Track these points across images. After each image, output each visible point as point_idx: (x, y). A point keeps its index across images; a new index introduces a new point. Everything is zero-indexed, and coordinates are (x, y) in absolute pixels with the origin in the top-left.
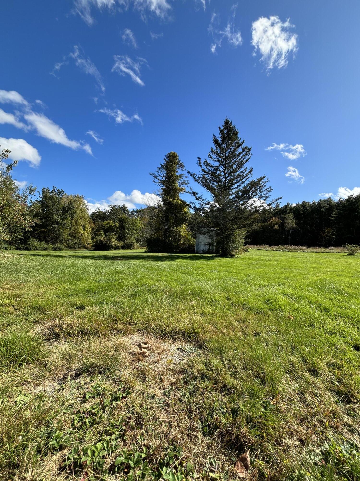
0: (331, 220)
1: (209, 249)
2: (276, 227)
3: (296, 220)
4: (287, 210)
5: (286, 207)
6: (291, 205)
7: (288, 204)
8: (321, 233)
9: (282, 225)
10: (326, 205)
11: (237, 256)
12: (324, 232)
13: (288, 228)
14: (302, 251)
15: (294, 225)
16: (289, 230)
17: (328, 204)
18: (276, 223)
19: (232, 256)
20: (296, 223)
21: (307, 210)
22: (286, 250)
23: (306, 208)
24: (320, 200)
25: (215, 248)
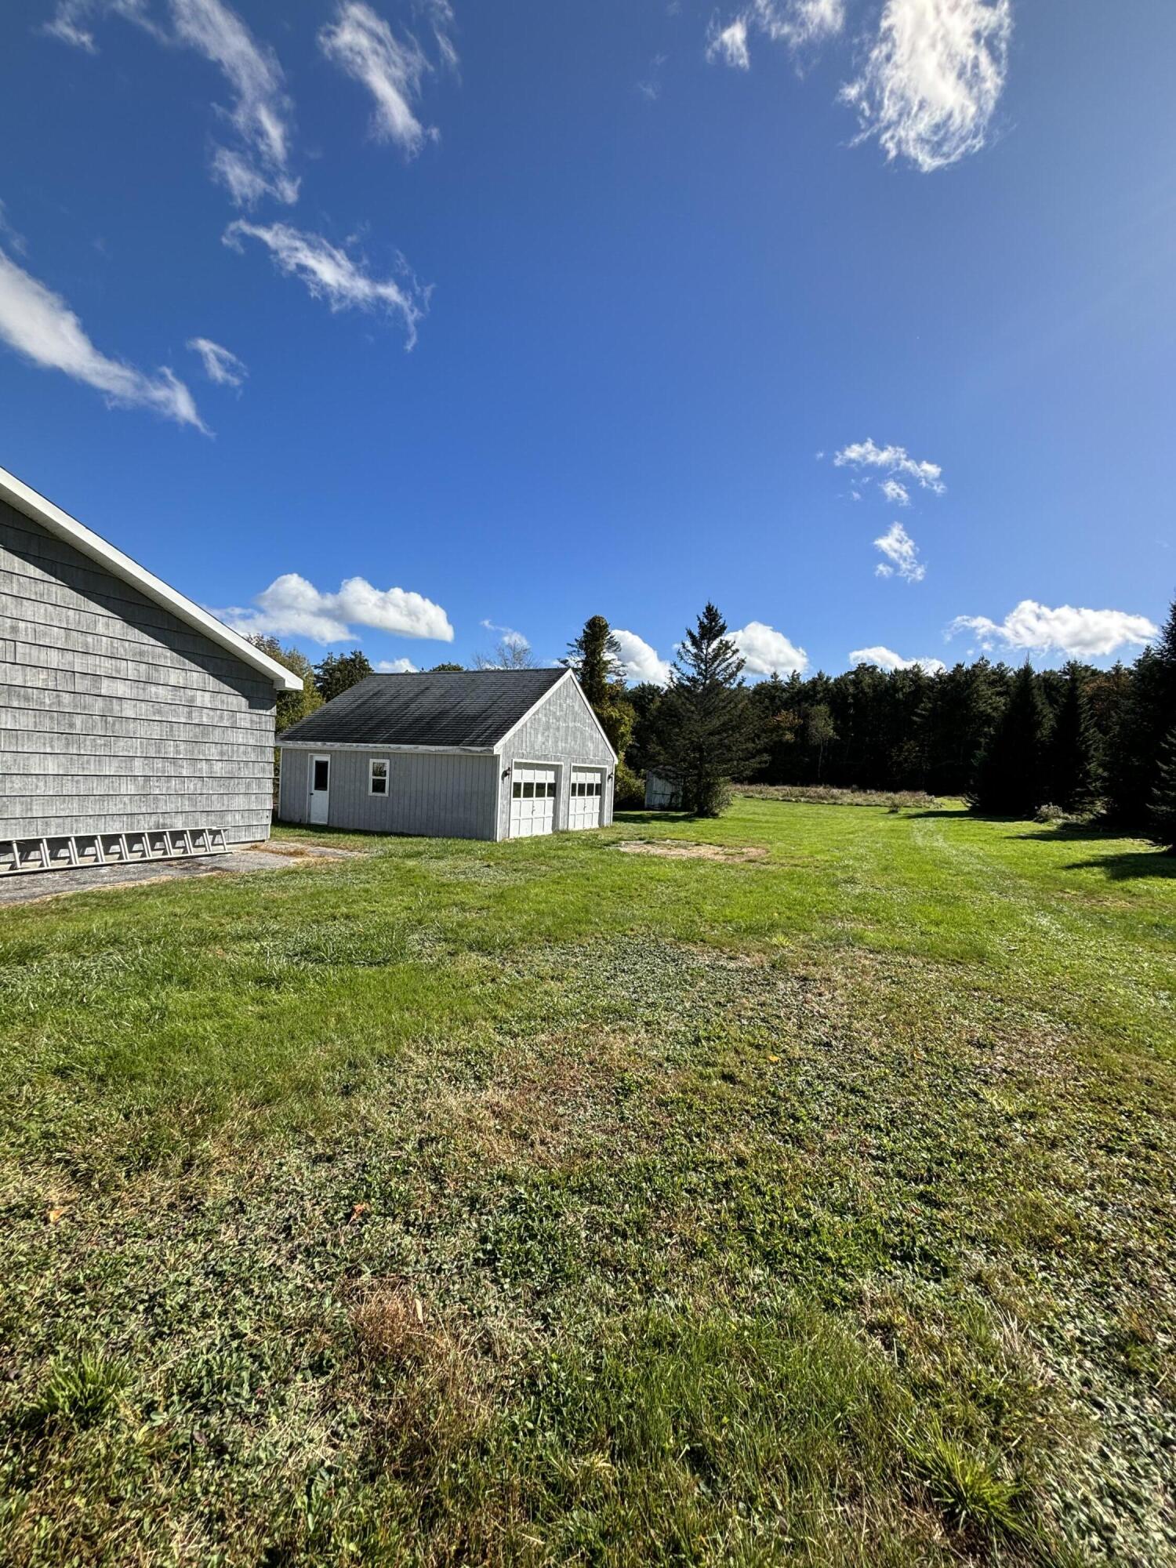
0: (916, 722)
1: (670, 803)
2: (789, 736)
3: (836, 719)
4: (816, 693)
5: (814, 682)
6: (828, 679)
7: (820, 675)
8: (894, 751)
9: (802, 731)
10: (907, 683)
11: (721, 815)
12: (901, 750)
13: (816, 740)
14: (832, 801)
15: (831, 733)
16: (819, 746)
17: (911, 680)
18: (788, 725)
19: (715, 816)
20: (835, 729)
21: (865, 694)
22: (803, 799)
23: (863, 689)
24: (896, 671)
25: (680, 800)
